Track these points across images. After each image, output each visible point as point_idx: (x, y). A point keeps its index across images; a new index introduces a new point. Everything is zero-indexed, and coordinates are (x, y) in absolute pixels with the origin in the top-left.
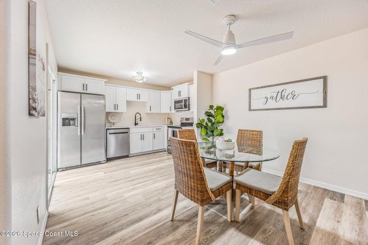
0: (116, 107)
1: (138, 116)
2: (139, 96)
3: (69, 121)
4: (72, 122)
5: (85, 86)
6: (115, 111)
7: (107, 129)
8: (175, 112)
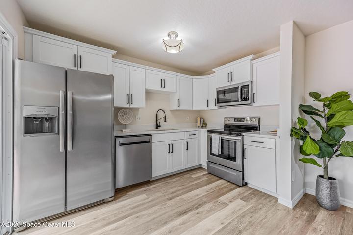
0: (130, 98)
1: (161, 115)
2: (163, 83)
3: (42, 122)
4: (47, 124)
5: (77, 60)
6: (128, 106)
7: (116, 137)
8: (216, 108)
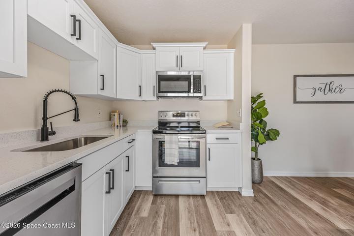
8: (155, 98)
